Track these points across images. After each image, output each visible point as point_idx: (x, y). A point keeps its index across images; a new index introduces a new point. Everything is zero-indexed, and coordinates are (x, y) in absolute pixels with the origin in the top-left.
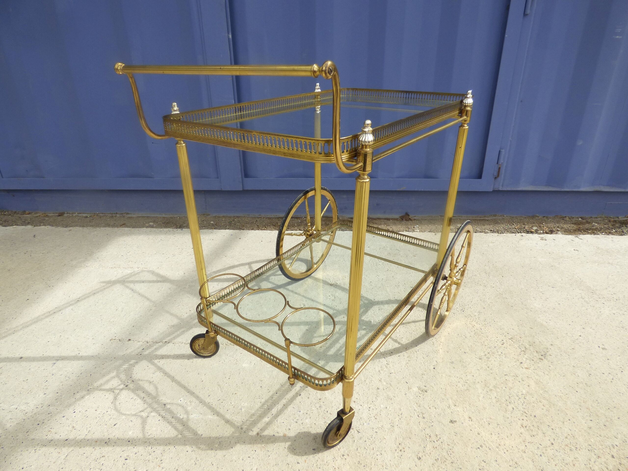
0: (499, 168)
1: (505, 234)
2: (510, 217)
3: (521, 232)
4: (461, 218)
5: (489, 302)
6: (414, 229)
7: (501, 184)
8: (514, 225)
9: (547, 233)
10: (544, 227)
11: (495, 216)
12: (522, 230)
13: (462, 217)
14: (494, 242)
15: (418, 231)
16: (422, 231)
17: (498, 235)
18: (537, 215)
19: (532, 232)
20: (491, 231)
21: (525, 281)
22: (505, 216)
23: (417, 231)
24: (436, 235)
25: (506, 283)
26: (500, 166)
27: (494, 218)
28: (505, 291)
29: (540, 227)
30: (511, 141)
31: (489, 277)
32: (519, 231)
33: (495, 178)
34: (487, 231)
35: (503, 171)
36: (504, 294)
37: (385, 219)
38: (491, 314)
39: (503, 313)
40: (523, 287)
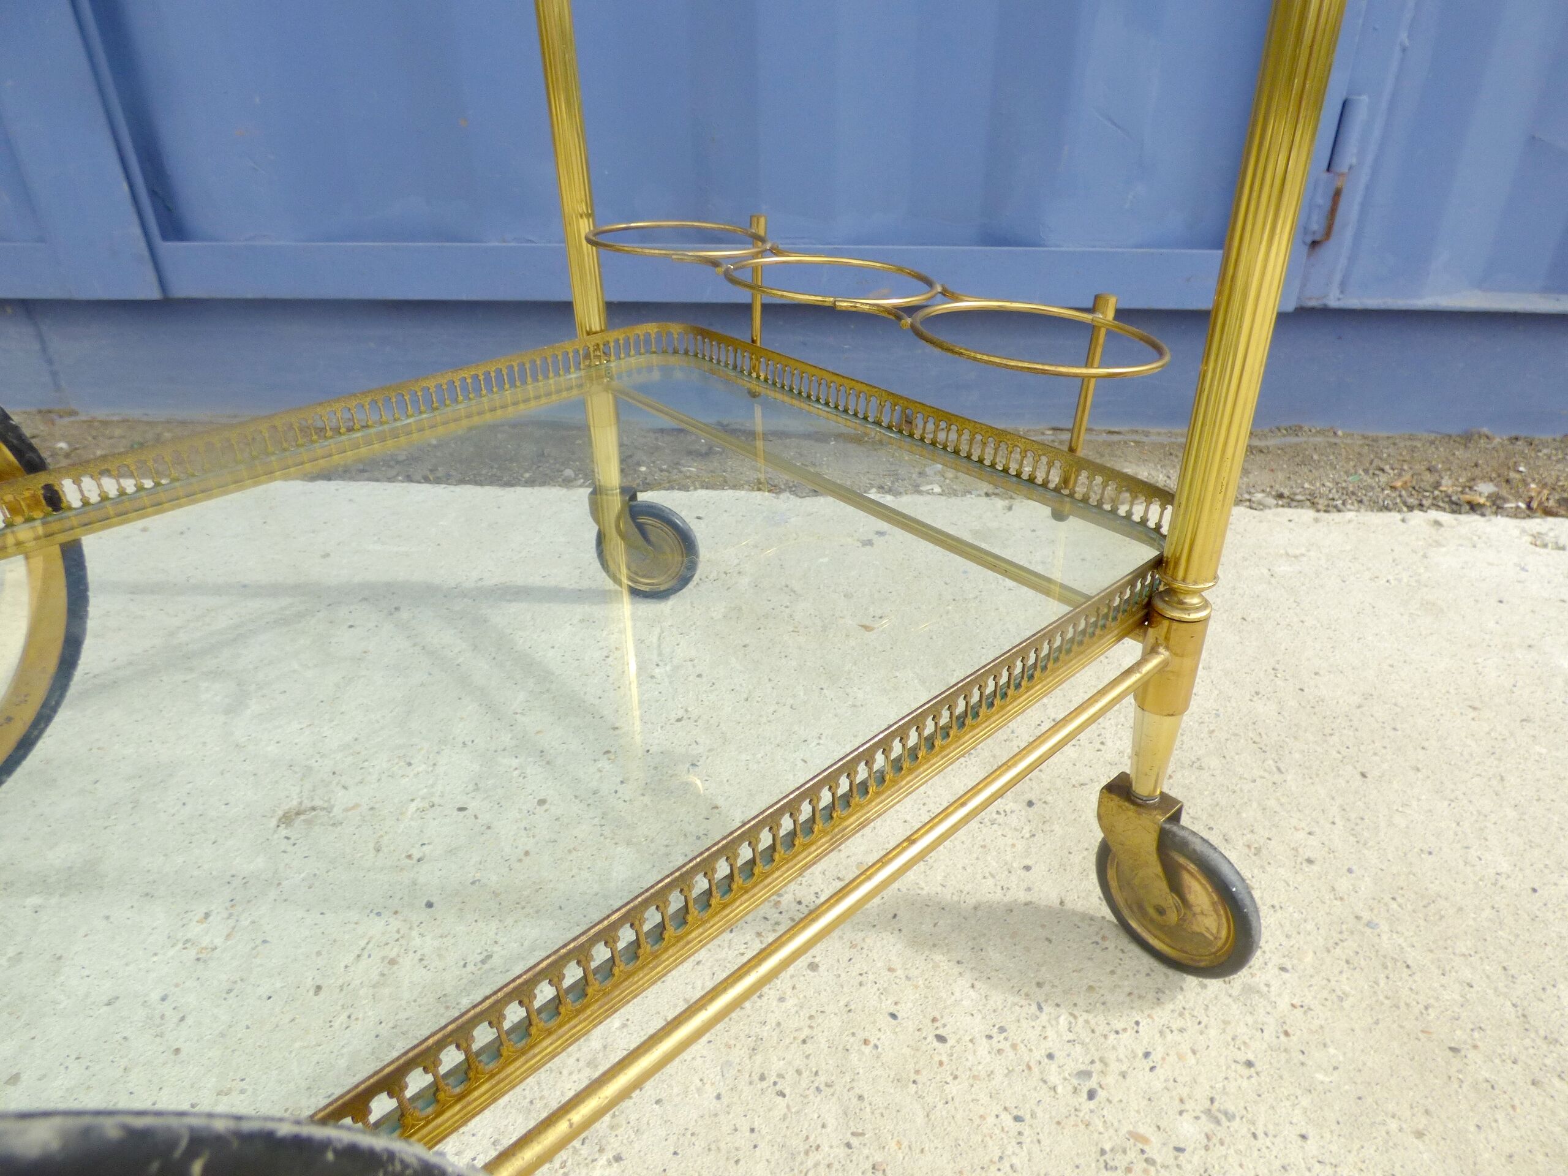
0: (1337, 194)
1: (1350, 515)
2: (1365, 438)
3: (1421, 505)
4: (1144, 439)
5: (1283, 1005)
6: (919, 481)
7: (1338, 277)
8: (1383, 470)
9: (1548, 513)
10: (1524, 482)
11: (1296, 430)
12: (1425, 497)
13: (1147, 434)
14: (1298, 552)
15: (937, 489)
16: (955, 493)
17: (1316, 520)
18: (1485, 430)
19: (1474, 507)
20: (1281, 496)
21: (1511, 814)
22: (1340, 433)
23: (930, 493)
24: (1010, 508)
25: (1390, 824)
26: (1339, 183)
27: (1293, 440)
28: (1387, 898)
29: (1508, 481)
30: (1404, 50)
31: (1277, 777)
32: (1411, 501)
33: (1315, 244)
34: (1259, 496)
35: (1350, 210)
36: (1384, 927)
37: (808, 436)
38: (1303, 1137)
39: (1393, 1125)
40: (1505, 867)
